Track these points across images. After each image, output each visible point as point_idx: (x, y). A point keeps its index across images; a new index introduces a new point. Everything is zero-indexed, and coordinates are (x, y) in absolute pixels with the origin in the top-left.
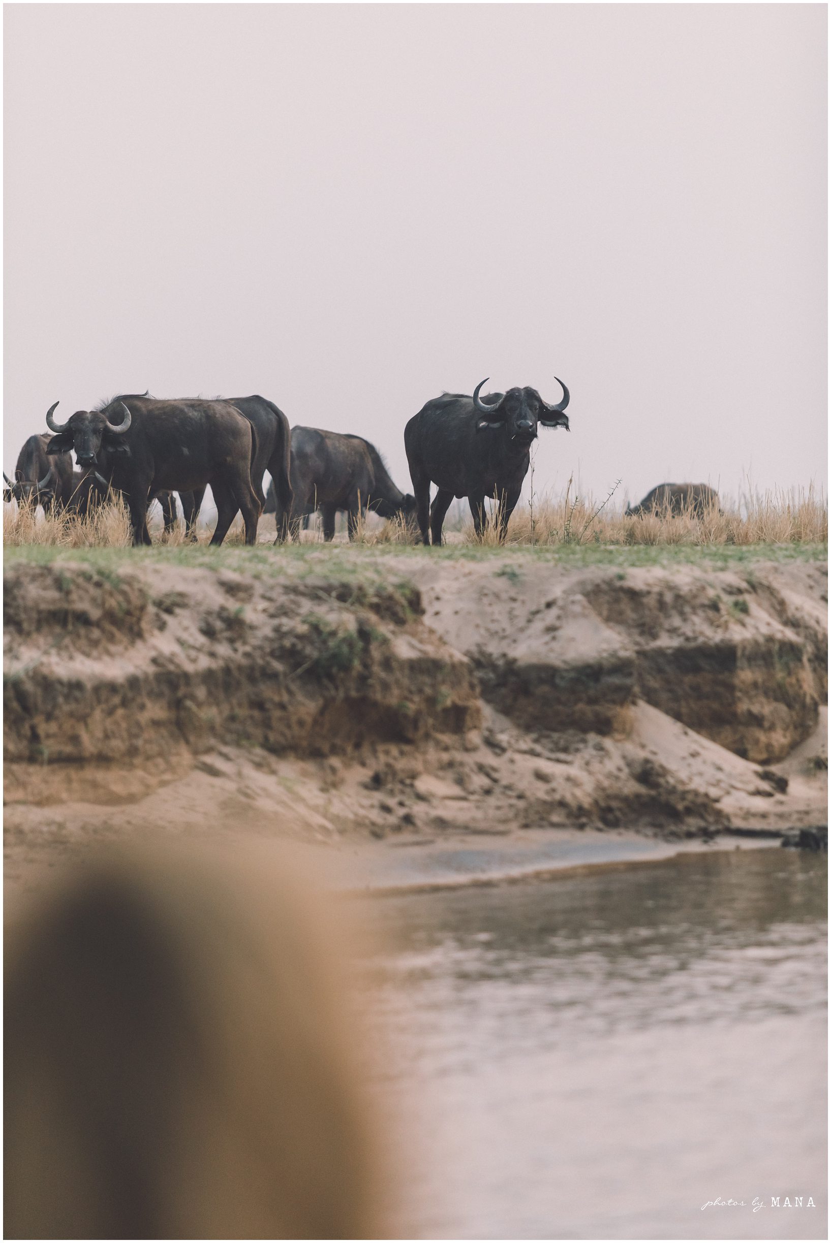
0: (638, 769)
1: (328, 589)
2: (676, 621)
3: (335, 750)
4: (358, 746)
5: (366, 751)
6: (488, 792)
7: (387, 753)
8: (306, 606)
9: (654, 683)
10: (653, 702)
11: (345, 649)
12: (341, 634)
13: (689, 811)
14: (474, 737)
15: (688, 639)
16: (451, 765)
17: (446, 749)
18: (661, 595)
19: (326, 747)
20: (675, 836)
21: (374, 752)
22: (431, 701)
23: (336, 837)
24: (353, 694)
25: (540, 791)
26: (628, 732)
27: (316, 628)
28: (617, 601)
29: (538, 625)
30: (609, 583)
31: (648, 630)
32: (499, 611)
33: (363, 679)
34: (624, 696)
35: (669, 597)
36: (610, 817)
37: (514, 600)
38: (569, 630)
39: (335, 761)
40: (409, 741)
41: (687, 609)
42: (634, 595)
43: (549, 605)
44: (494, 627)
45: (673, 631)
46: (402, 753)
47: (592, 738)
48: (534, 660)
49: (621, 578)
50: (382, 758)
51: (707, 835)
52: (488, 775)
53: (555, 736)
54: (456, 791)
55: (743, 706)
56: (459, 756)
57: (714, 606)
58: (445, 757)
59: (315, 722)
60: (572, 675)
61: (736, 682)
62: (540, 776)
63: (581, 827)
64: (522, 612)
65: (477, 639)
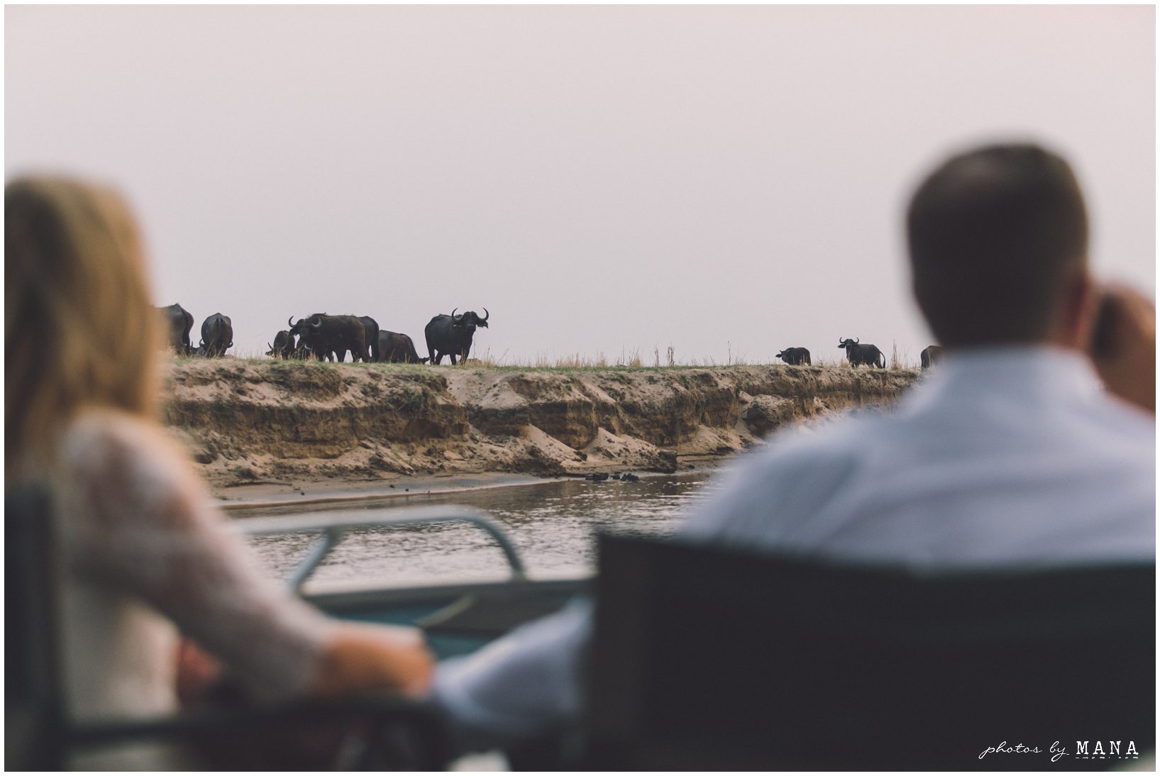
0: (530, 450)
1: (411, 377)
2: (544, 393)
3: (413, 440)
4: (421, 439)
5: (425, 440)
6: (472, 458)
7: (433, 441)
8: (402, 383)
9: (535, 417)
10: (536, 425)
11: (418, 400)
12: (416, 394)
13: (550, 466)
14: (466, 436)
15: (548, 400)
16: (458, 447)
17: (456, 440)
18: (538, 383)
19: (410, 439)
20: (543, 476)
21: (428, 441)
22: (451, 421)
23: (415, 473)
24: (421, 418)
25: (492, 457)
26: (525, 436)
27: (406, 391)
28: (521, 385)
29: (490, 394)
30: (518, 378)
31: (533, 396)
32: (475, 388)
33: (425, 412)
34: (525, 423)
35: (541, 384)
36: (519, 467)
37: (481, 384)
38: (502, 396)
39: (413, 444)
40: (441, 438)
41: (548, 388)
42: (527, 382)
43: (495, 386)
44: (473, 394)
45: (542, 397)
46: (439, 442)
47: (512, 438)
48: (489, 407)
49: (522, 376)
50: (431, 444)
51: (557, 476)
52: (472, 451)
53: (497, 436)
54: (460, 457)
55: (569, 427)
56: (461, 444)
57: (559, 388)
58: (455, 443)
59: (406, 428)
60: (504, 413)
61: (567, 417)
62: (492, 452)
63: (509, 472)
64: (484, 389)
65: (467, 399)
